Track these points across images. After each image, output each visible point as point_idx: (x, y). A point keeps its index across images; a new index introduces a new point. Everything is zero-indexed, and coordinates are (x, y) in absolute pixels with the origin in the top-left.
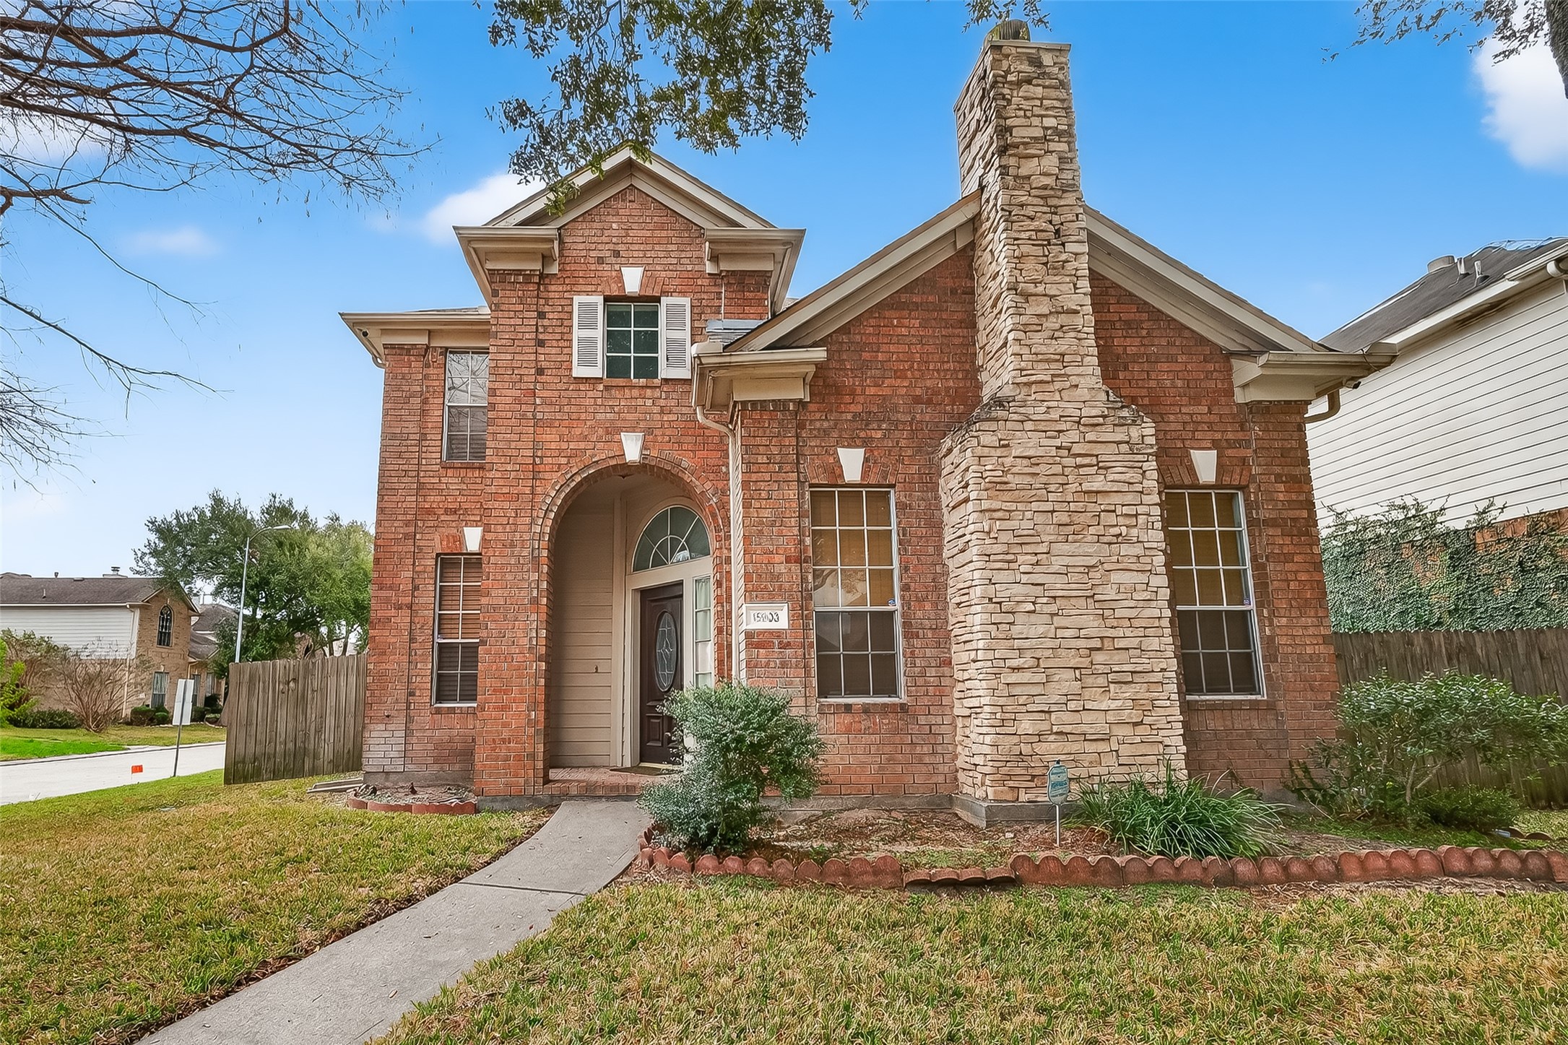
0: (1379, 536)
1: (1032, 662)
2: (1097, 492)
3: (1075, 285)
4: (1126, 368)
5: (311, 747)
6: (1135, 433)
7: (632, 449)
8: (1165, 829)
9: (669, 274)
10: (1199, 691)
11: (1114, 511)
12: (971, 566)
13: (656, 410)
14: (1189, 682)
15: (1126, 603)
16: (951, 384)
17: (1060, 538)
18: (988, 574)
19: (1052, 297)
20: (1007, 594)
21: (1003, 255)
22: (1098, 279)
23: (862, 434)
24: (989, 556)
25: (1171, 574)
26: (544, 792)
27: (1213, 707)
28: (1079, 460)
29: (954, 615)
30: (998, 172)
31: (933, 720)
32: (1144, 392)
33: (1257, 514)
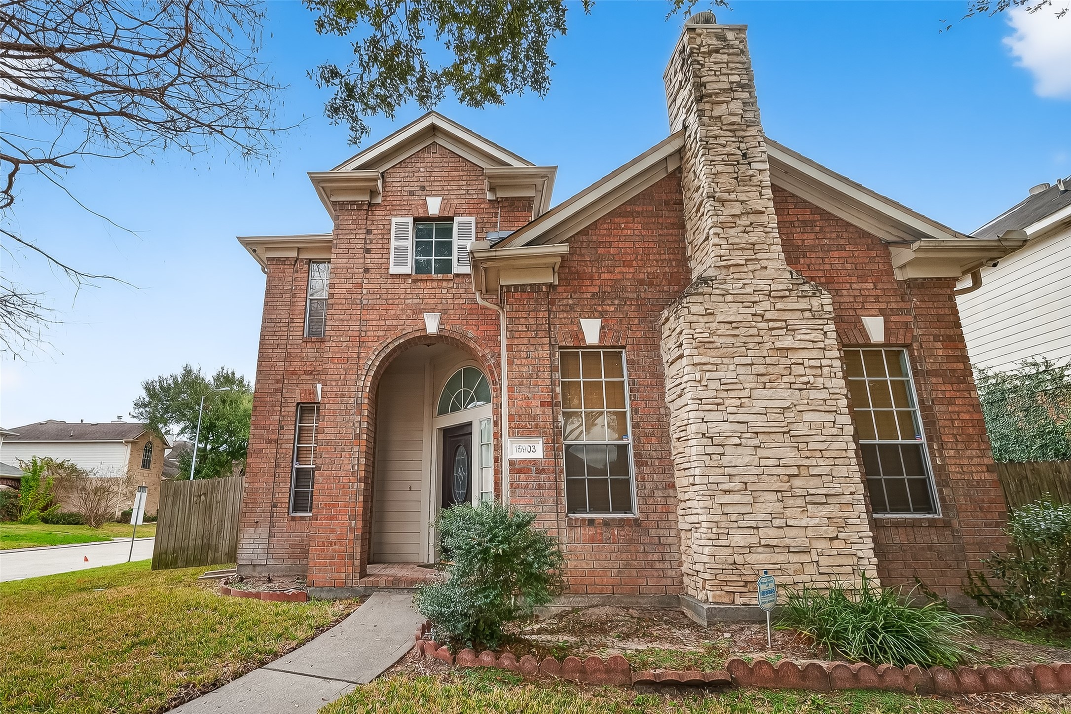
0: (1016, 387)
1: (742, 486)
2: (788, 349)
3: (760, 193)
4: (805, 256)
5: (214, 543)
6: (815, 302)
7: (432, 325)
8: (866, 636)
9: (460, 201)
10: (884, 510)
11: (802, 364)
12: (688, 408)
13: (450, 296)
14: (875, 503)
15: (817, 438)
16: (667, 269)
17: (758, 386)
18: (701, 414)
19: (742, 202)
20: (716, 430)
21: (703, 173)
22: (778, 191)
23: (600, 309)
24: (701, 400)
25: (852, 413)
26: (360, 585)
27: (897, 524)
28: (771, 324)
29: (676, 447)
30: (696, 114)
31: (661, 532)
32: (820, 274)
33: (921, 366)
